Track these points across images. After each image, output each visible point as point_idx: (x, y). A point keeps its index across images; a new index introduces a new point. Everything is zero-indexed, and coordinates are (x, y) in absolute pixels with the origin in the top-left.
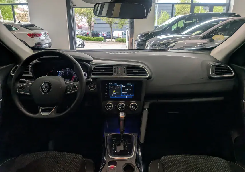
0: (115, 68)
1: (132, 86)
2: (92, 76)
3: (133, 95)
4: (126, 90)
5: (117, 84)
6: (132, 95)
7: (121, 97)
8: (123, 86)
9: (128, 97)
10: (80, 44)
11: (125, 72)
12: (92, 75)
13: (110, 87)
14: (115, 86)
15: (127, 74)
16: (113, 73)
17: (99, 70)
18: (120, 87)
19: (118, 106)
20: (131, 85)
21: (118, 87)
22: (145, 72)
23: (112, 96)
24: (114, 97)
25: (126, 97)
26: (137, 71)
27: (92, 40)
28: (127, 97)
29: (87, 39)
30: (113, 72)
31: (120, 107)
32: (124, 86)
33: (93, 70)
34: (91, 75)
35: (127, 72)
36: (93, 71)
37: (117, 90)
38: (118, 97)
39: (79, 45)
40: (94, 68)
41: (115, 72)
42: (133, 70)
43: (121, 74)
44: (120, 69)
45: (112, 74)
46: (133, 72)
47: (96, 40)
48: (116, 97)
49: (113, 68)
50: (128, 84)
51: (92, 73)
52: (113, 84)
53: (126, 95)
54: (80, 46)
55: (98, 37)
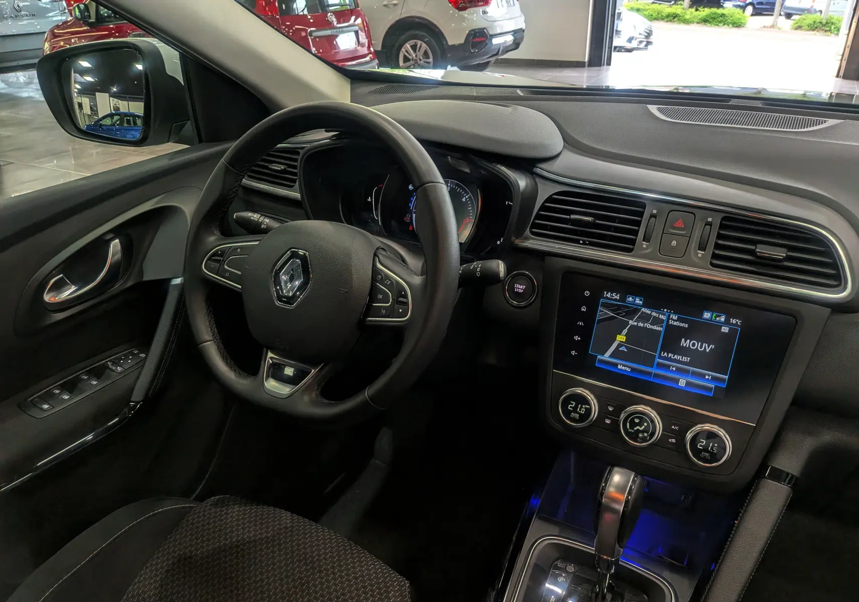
0: (653, 216)
1: (725, 329)
2: (527, 238)
3: (723, 380)
4: (685, 343)
5: (644, 306)
6: (714, 379)
7: (649, 374)
8: (674, 320)
9: (688, 384)
10: (636, 35)
11: (702, 247)
12: (533, 233)
13: (603, 312)
14: (632, 312)
15: (714, 256)
16: (633, 242)
17: (570, 212)
18: (657, 321)
19: (623, 416)
20: (727, 322)
21: (645, 318)
22: (835, 265)
23: (606, 356)
24: (616, 365)
25: (677, 381)
26: (780, 253)
27: (686, 22)
28: (682, 383)
29: (668, 16)
30: (636, 233)
31: (633, 424)
32: (679, 320)
33: (543, 208)
34: (528, 232)
35: (717, 246)
36: (538, 216)
37: (635, 335)
38: (633, 370)
39: (630, 40)
40: (550, 199)
41: (646, 239)
42: (755, 243)
43: (680, 256)
44: (679, 224)
45: (628, 246)
46: (752, 253)
47: (705, 21)
48: (623, 367)
49: (641, 214)
50: (707, 315)
51: (534, 225)
52: (623, 299)
53: (679, 370)
54: (634, 44)
55: (714, 10)
